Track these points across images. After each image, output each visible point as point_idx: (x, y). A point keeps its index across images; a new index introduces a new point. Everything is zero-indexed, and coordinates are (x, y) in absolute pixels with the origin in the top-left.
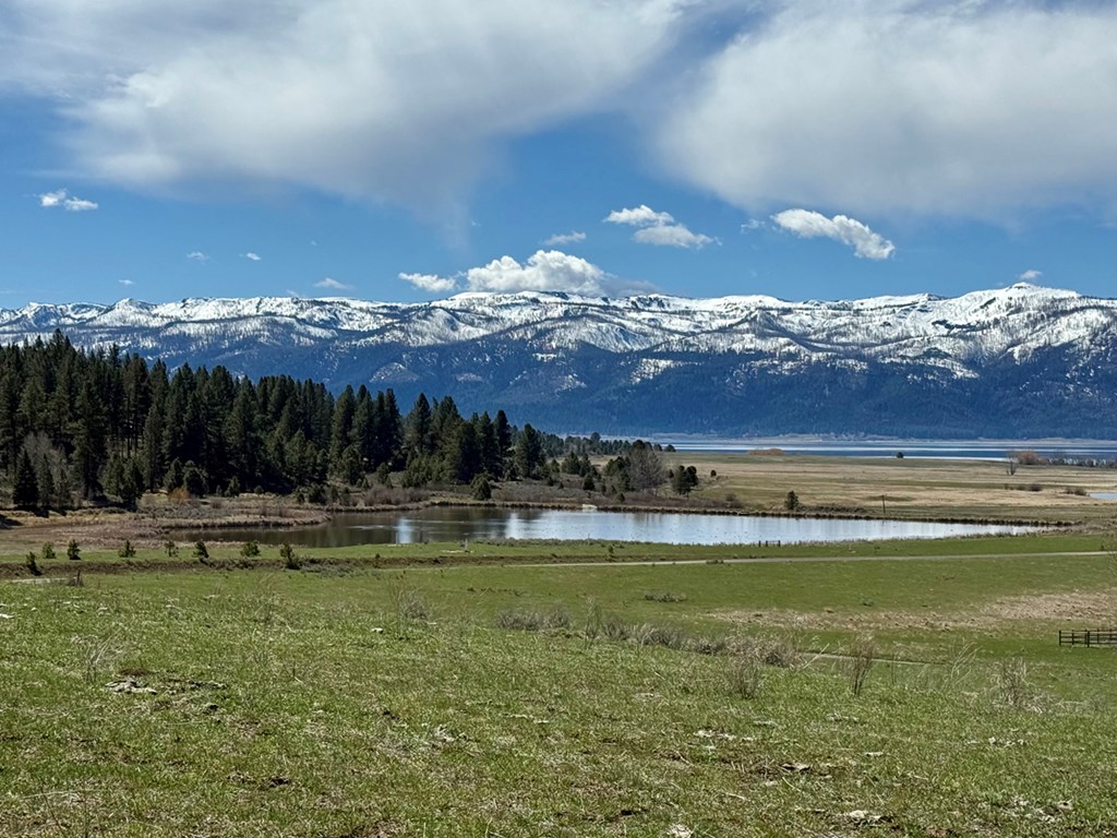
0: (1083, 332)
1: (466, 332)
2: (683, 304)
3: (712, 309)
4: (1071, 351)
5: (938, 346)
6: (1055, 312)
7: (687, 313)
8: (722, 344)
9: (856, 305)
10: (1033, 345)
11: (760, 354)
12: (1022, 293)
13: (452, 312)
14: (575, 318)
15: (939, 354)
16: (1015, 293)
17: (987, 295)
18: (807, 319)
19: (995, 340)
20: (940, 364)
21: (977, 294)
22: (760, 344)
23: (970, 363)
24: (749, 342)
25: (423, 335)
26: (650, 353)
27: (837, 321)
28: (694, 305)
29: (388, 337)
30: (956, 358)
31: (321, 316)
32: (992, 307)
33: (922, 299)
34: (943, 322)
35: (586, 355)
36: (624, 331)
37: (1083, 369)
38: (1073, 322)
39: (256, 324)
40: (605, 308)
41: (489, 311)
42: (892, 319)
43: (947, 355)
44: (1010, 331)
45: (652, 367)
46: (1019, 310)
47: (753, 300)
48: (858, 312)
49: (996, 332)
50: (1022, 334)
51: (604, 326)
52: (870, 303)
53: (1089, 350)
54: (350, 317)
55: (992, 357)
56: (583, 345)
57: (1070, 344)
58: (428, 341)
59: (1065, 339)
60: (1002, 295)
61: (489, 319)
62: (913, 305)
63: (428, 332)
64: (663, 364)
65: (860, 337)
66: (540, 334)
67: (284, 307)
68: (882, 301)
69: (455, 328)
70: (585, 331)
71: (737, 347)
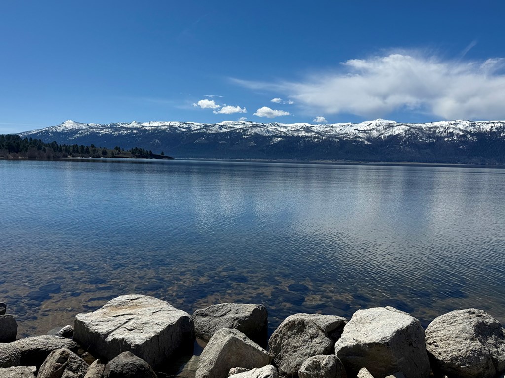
0: (402, 131)
1: (224, 130)
2: (284, 125)
3: (291, 126)
4: (399, 137)
5: (358, 135)
6: (390, 126)
7: (285, 127)
8: (296, 134)
9: (331, 125)
10: (387, 135)
11: (307, 137)
12: (380, 121)
13: (221, 126)
14: (254, 127)
15: (359, 137)
16: (378, 121)
17: (369, 122)
18: (319, 129)
19: (375, 134)
20: (360, 140)
21: (366, 122)
22: (307, 134)
23: (369, 139)
24: (304, 134)
25: (211, 131)
26: (276, 136)
27: (327, 129)
28: (286, 125)
29: (201, 131)
30: (364, 138)
31: (186, 126)
32: (371, 125)
33: (350, 124)
34: (357, 130)
35: (257, 137)
36: (268, 131)
37: (405, 141)
38: (398, 129)
39: (166, 127)
40: (263, 126)
41: (231, 126)
42: (342, 129)
43: (361, 138)
44: (379, 131)
45: (276, 140)
46: (379, 126)
47: (303, 124)
48: (332, 127)
49: (375, 131)
50: (383, 132)
51: (262, 129)
52: (335, 125)
53: (405, 136)
54: (194, 127)
55: (375, 138)
56: (256, 134)
57: (399, 135)
58: (213, 132)
59: (397, 133)
60: (374, 122)
61: (231, 128)
62: (348, 125)
63: (213, 130)
64: (279, 139)
65: (334, 133)
66: (244, 131)
67: (175, 124)
68: (338, 124)
69: (221, 130)
70: (257, 130)
71: (300, 135)
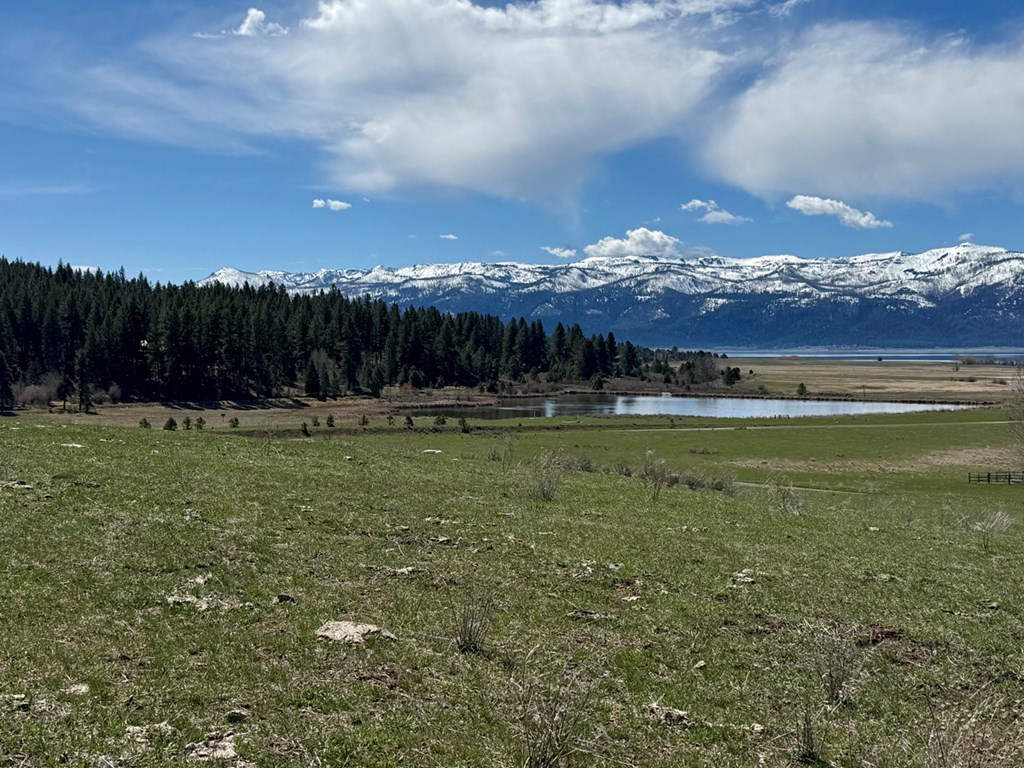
0: (1009, 275)
1: (592, 283)
2: (734, 262)
3: (754, 265)
4: (1001, 288)
5: (908, 286)
6: (989, 262)
7: (737, 268)
8: (760, 288)
9: (851, 260)
10: (974, 284)
11: (785, 294)
12: (966, 250)
13: (583, 270)
14: (663, 272)
15: (908, 292)
16: (961, 250)
17: (942, 252)
18: (818, 270)
19: (948, 282)
20: (909, 298)
21: (935, 251)
22: (786, 287)
23: (930, 297)
24: (778, 286)
25: (564, 285)
26: (711, 295)
27: (838, 271)
28: (741, 262)
29: (542, 287)
30: (920, 294)
31: (499, 274)
32: (945, 260)
33: (897, 255)
34: (912, 270)
35: (670, 297)
36: (695, 280)
37: (1009, 300)
38: (1002, 268)
39: (459, 280)
40: (682, 266)
41: (606, 269)
42: (876, 269)
43: (914, 292)
44: (958, 275)
45: (712, 304)
46: (964, 261)
47: (781, 258)
48: (852, 265)
49: (948, 276)
50: (966, 277)
51: (682, 277)
52: (861, 258)
53: (1013, 287)
54: (517, 275)
55: (945, 293)
56: (666, 289)
57: (1000, 284)
58: (567, 289)
59: (998, 278)
60: (953, 251)
61: (607, 274)
62: (891, 259)
63: (568, 283)
64: (721, 301)
65: (854, 281)
66: (640, 283)
67: (476, 269)
68: (869, 257)
69: (584, 281)
70: (670, 281)
71: (770, 289)
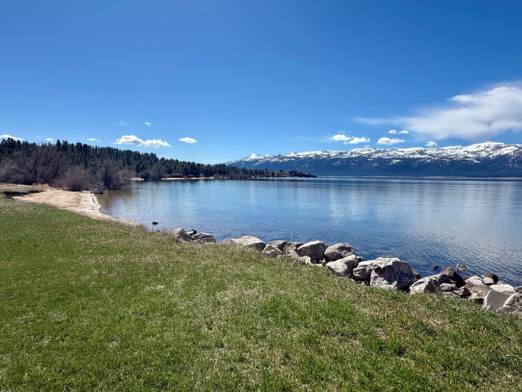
0: (510, 151)
1: (354, 156)
2: (401, 150)
3: (408, 151)
4: (508, 156)
5: (468, 156)
6: (498, 147)
7: (402, 152)
8: (412, 156)
9: (443, 148)
10: (495, 155)
11: (421, 158)
12: (488, 144)
13: (352, 152)
14: (378, 152)
15: (468, 157)
16: (486, 144)
17: (478, 145)
18: (431, 152)
19: (484, 154)
20: (469, 159)
21: (475, 145)
22: (421, 156)
23: (477, 159)
24: (418, 156)
25: (345, 156)
26: (394, 158)
27: (438, 152)
28: (403, 150)
29: (337, 157)
30: (473, 158)
31: (326, 154)
32: (479, 147)
33: (460, 147)
34: (466, 151)
35: (379, 160)
36: (388, 154)
37: (513, 159)
38: (507, 149)
39: (313, 155)
40: (384, 151)
41: (360, 152)
42: (453, 151)
43: (470, 158)
44: (488, 152)
45: (394, 161)
46: (488, 147)
47: (418, 149)
48: (443, 150)
49: (483, 152)
50: (491, 152)
51: (384, 154)
52: (445, 148)
53: (514, 156)
54: (332, 154)
55: (483, 158)
56: (378, 157)
57: (507, 154)
58: (346, 157)
59: (505, 153)
60: (483, 145)
61: (359, 154)
62: (458, 148)
63: (346, 156)
64: (397, 161)
65: (445, 155)
66: (369, 155)
67: (319, 153)
68: (449, 147)
69: (352, 155)
70: (380, 155)
71: (415, 157)
